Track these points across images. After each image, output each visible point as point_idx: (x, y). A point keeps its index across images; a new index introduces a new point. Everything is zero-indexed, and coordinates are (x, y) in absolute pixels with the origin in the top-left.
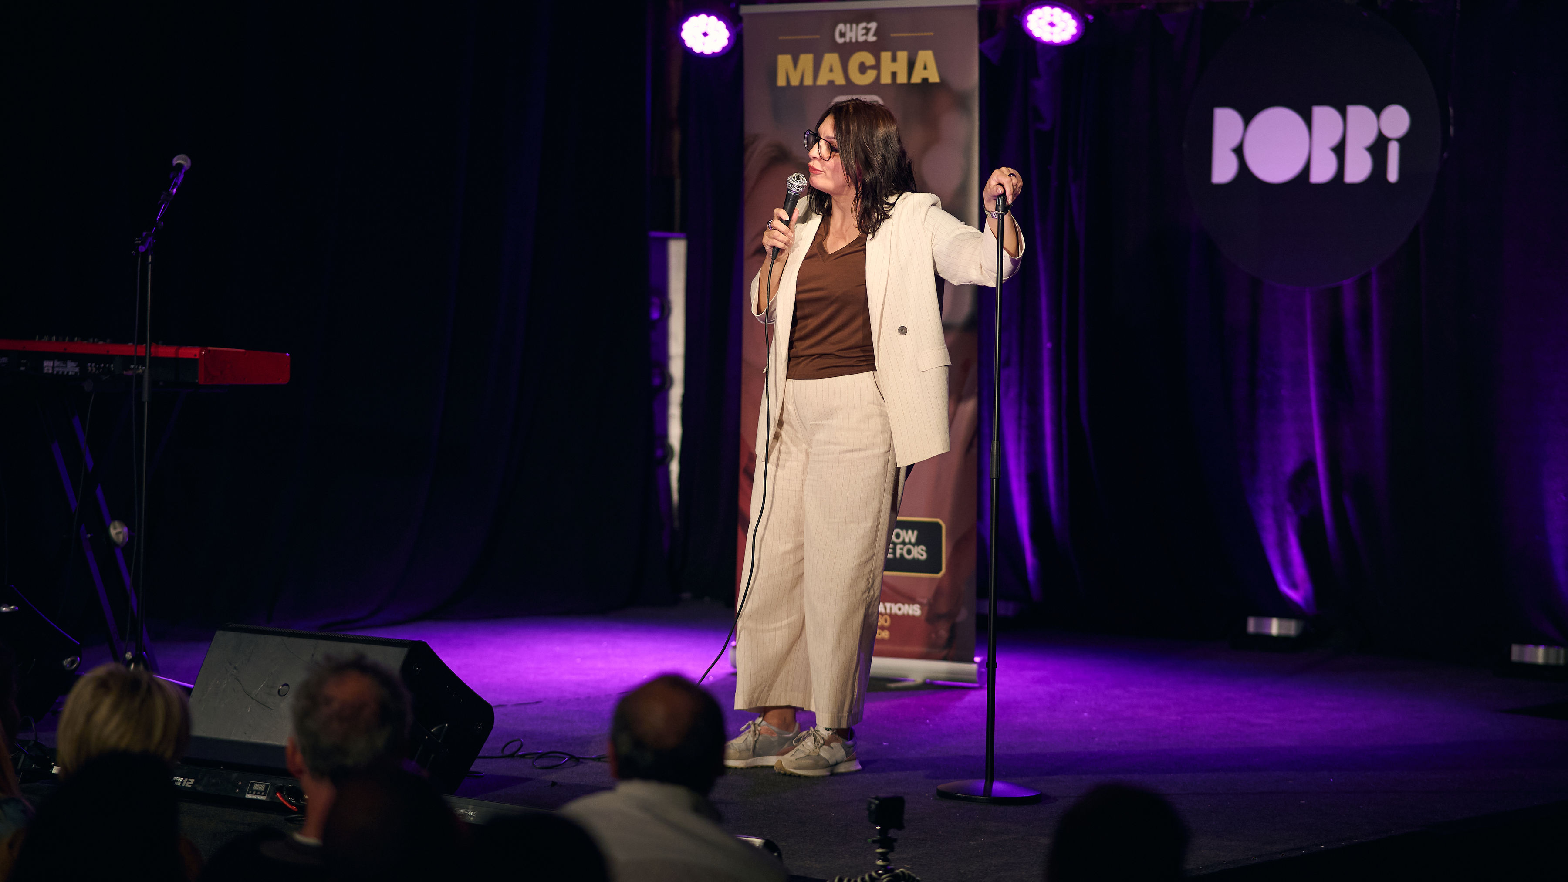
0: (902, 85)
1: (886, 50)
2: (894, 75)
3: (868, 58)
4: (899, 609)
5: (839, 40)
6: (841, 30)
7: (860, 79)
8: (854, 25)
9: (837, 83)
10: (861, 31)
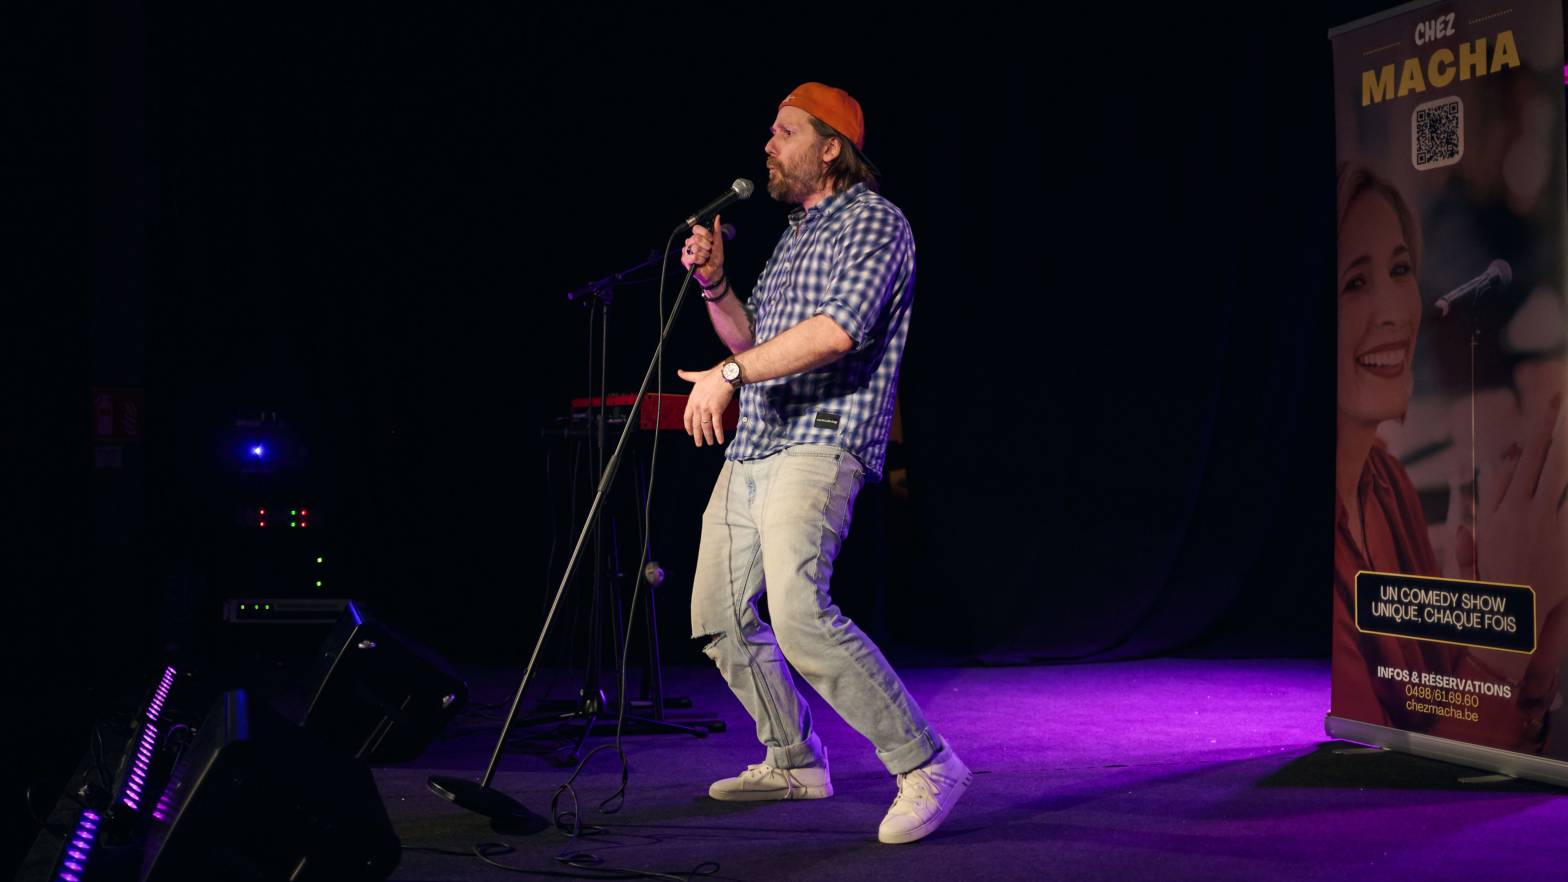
0: (1481, 78)
1: (1464, 42)
2: (1472, 69)
3: (1447, 56)
4: (1489, 689)
5: (1419, 42)
6: (1420, 30)
7: (1440, 81)
8: (1433, 22)
9: (1417, 91)
10: (1440, 27)
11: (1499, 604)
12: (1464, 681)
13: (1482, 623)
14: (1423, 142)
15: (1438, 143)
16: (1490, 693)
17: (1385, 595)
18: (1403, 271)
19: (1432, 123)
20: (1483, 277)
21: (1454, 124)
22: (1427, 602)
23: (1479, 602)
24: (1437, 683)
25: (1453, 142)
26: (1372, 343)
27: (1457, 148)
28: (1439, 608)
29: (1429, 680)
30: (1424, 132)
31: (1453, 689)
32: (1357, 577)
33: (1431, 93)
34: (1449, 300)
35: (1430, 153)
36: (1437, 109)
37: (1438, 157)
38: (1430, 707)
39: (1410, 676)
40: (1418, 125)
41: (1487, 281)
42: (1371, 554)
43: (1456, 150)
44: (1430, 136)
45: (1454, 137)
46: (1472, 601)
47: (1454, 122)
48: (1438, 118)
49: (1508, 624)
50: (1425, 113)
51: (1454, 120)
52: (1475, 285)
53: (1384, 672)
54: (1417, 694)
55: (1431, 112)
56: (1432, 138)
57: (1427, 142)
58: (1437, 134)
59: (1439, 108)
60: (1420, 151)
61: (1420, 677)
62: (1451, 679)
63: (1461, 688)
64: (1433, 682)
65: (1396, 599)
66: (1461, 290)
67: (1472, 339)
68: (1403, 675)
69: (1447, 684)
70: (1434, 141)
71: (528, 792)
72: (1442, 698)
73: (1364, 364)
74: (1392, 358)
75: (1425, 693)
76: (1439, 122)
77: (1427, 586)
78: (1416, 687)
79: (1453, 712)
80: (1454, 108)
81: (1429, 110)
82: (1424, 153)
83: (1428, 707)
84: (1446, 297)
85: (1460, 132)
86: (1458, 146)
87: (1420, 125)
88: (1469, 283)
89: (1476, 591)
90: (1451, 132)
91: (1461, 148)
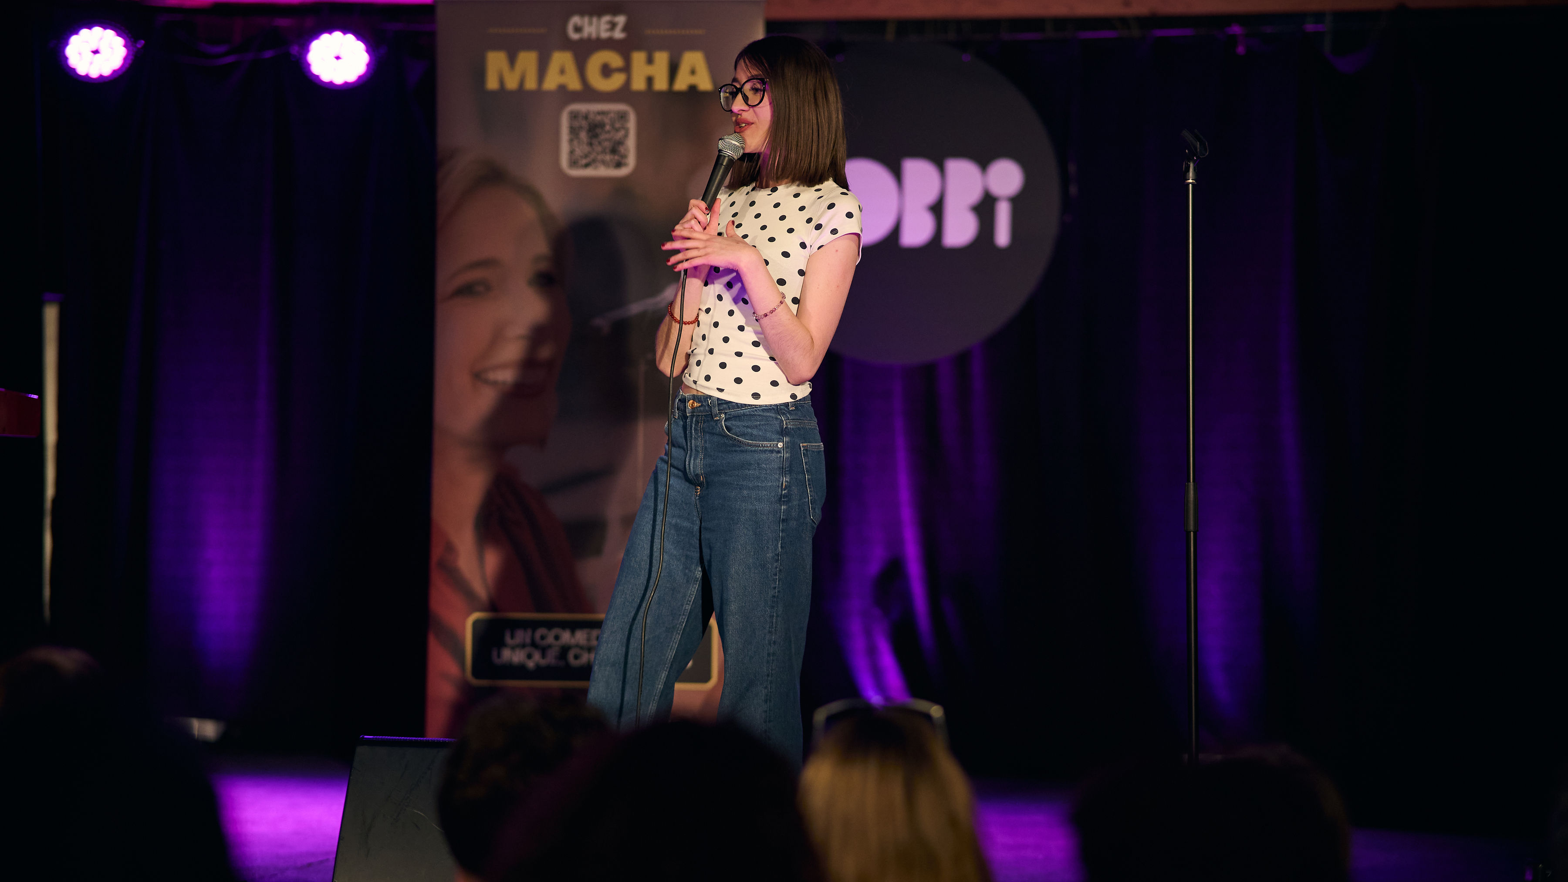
0: (661, 93)
1: (639, 48)
2: (650, 80)
3: (614, 59)
5: (574, 36)
6: (575, 23)
7: (602, 85)
8: (594, 17)
9: (570, 88)
10: (604, 26)
14: (577, 145)
15: (599, 150)
17: (513, 639)
18: (545, 281)
19: (592, 127)
20: (657, 299)
21: (623, 134)
22: (573, 643)
25: (620, 152)
26: (501, 357)
27: (625, 158)
30: (579, 135)
32: (472, 621)
33: (591, 94)
34: (611, 320)
35: (589, 159)
36: (599, 113)
37: (597, 165)
40: (570, 126)
43: (624, 161)
44: (587, 140)
45: (622, 148)
48: (600, 123)
50: (581, 114)
51: (624, 128)
52: (647, 307)
55: (590, 115)
56: (591, 143)
57: (583, 146)
58: (598, 140)
59: (602, 112)
60: (573, 154)
65: (528, 642)
66: (628, 310)
70: (594, 146)
73: (488, 381)
76: (600, 128)
77: (574, 626)
80: (621, 118)
81: (587, 112)
82: (579, 157)
84: (603, 316)
85: (631, 143)
86: (628, 156)
87: (573, 126)
88: (638, 304)
90: (618, 141)
91: (631, 161)
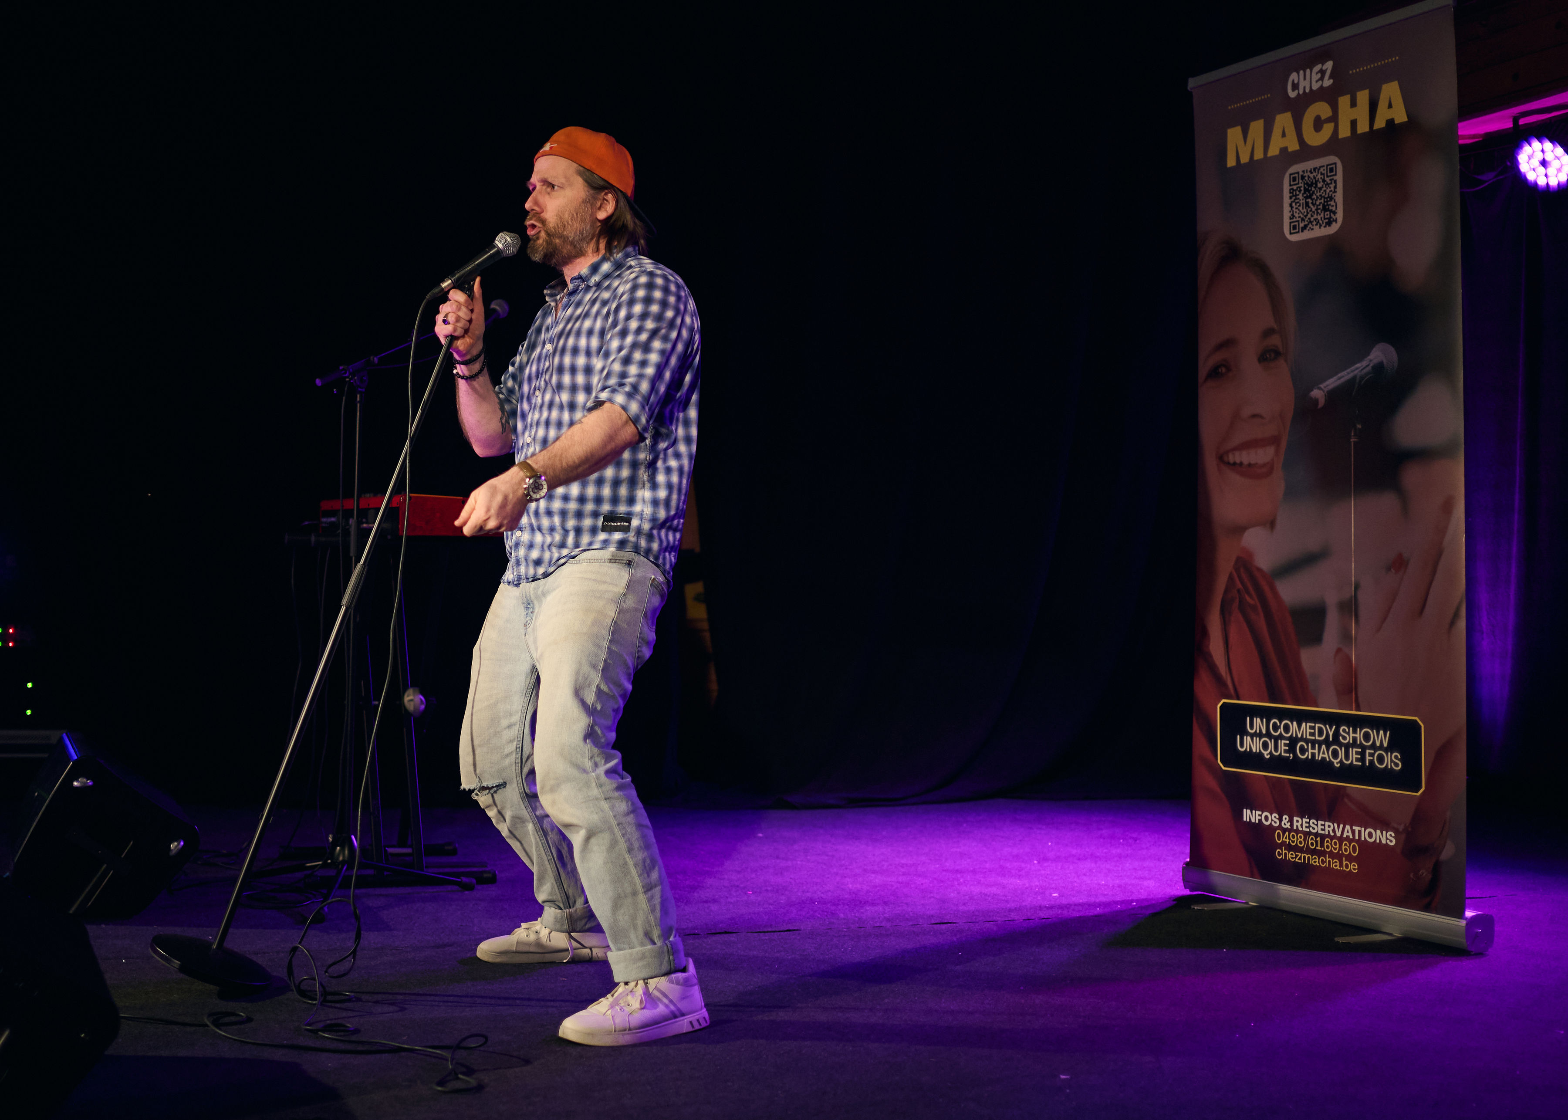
0: (1363, 135)
1: (1344, 92)
2: (1353, 125)
3: (1324, 110)
4: (1370, 835)
5: (1292, 94)
6: (1293, 81)
7: (1315, 139)
8: (1308, 71)
9: (1290, 150)
10: (1316, 77)
11: (1382, 738)
12: (1341, 826)
13: (1362, 759)
14: (1296, 208)
15: (1314, 209)
16: (1372, 840)
17: (1252, 727)
18: (1273, 355)
19: (1307, 187)
20: (1364, 363)
21: (1332, 189)
22: (1299, 736)
23: (1359, 735)
24: (1311, 828)
25: (1330, 208)
26: (1238, 438)
27: (1335, 215)
28: (1313, 743)
29: (1302, 825)
30: (1298, 197)
31: (1329, 836)
32: (1220, 707)
33: (1306, 152)
34: (1326, 390)
35: (1304, 222)
36: (1312, 171)
37: (1313, 225)
38: (1303, 855)
39: (1281, 820)
40: (1290, 190)
41: (1369, 368)
42: (1237, 683)
43: (1334, 217)
44: (1304, 201)
45: (1332, 203)
46: (1352, 735)
47: (1332, 186)
48: (1314, 182)
49: (1392, 761)
50: (1299, 175)
51: (1331, 183)
52: (1356, 372)
53: (1251, 816)
54: (1287, 840)
55: (1306, 174)
56: (1307, 204)
57: (1300, 208)
58: (1312, 199)
59: (1315, 169)
60: (1293, 218)
61: (1291, 821)
62: (1327, 824)
63: (1339, 834)
64: (1306, 827)
65: (1264, 732)
66: (1339, 378)
67: (1352, 434)
68: (1272, 819)
69: (1322, 829)
70: (1309, 207)
71: (268, 953)
72: (1317, 846)
73: (1229, 463)
74: (1262, 456)
75: (1297, 839)
76: (1314, 186)
77: (1300, 717)
78: (1287, 833)
79: (1329, 861)
80: (1331, 170)
81: (1303, 172)
82: (1298, 221)
83: (1301, 857)
84: (1322, 386)
85: (1339, 197)
86: (1336, 213)
87: (1292, 189)
88: (1349, 370)
89: (1355, 722)
90: (1329, 197)
91: (1340, 216)
